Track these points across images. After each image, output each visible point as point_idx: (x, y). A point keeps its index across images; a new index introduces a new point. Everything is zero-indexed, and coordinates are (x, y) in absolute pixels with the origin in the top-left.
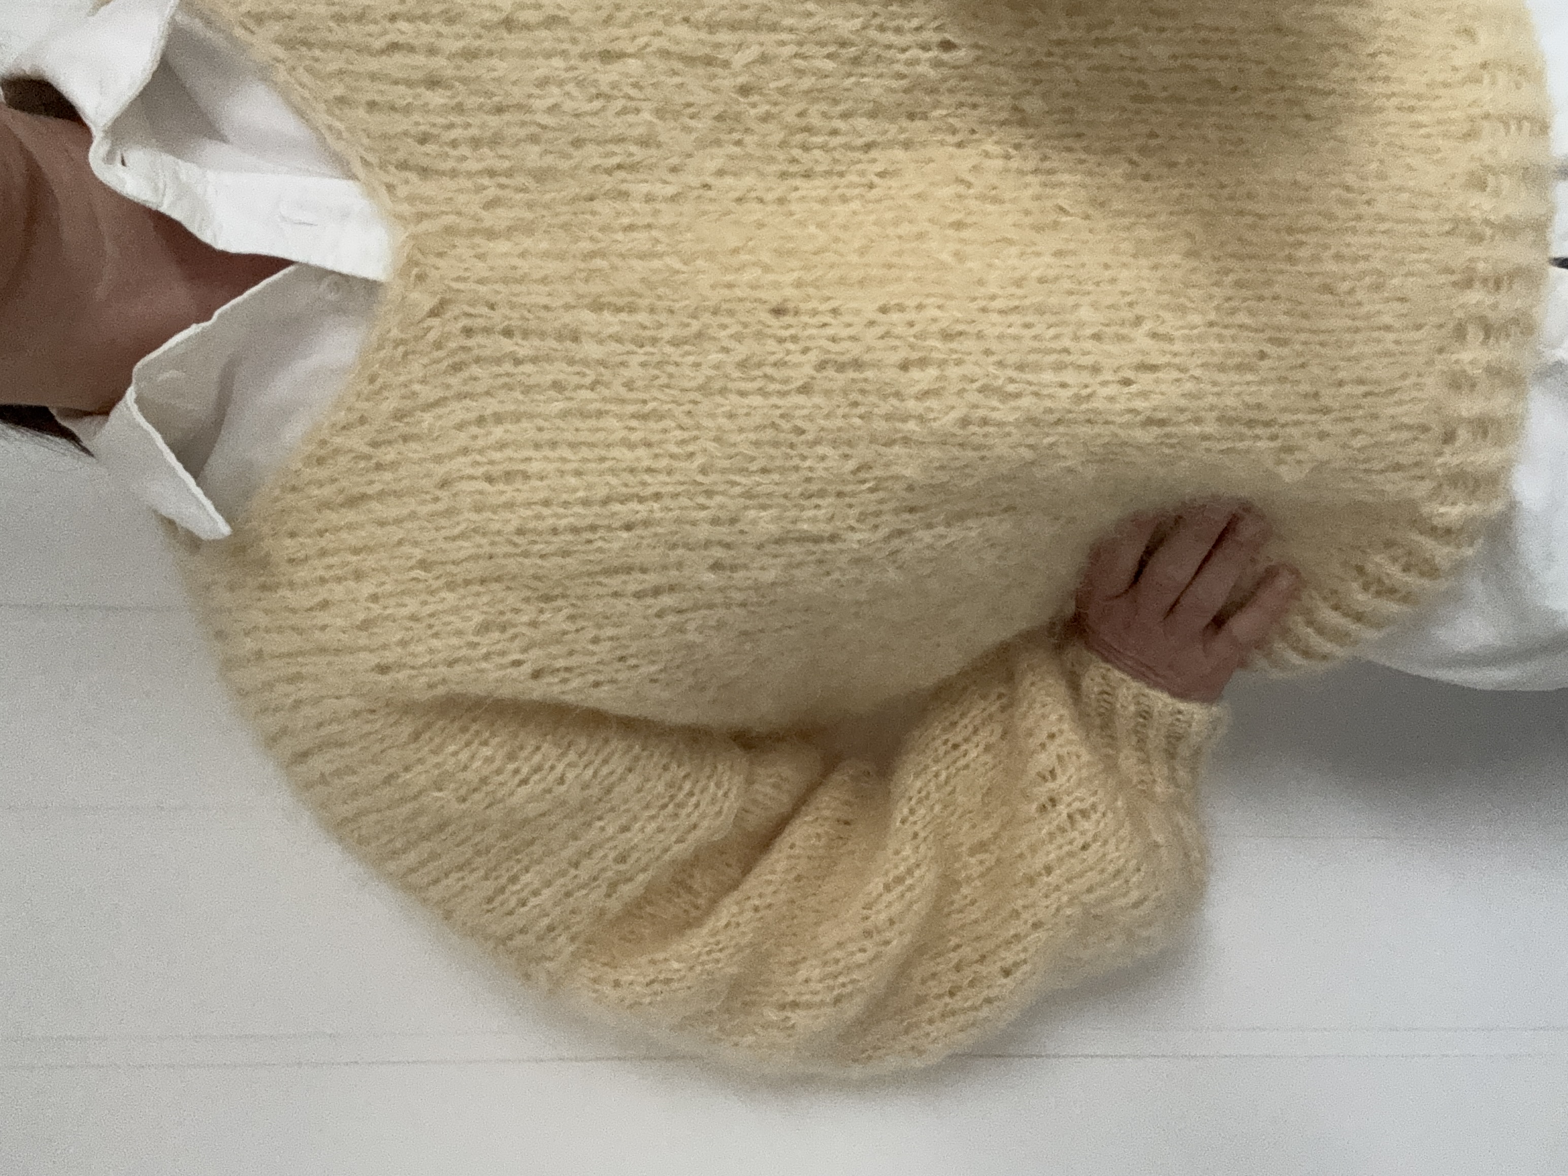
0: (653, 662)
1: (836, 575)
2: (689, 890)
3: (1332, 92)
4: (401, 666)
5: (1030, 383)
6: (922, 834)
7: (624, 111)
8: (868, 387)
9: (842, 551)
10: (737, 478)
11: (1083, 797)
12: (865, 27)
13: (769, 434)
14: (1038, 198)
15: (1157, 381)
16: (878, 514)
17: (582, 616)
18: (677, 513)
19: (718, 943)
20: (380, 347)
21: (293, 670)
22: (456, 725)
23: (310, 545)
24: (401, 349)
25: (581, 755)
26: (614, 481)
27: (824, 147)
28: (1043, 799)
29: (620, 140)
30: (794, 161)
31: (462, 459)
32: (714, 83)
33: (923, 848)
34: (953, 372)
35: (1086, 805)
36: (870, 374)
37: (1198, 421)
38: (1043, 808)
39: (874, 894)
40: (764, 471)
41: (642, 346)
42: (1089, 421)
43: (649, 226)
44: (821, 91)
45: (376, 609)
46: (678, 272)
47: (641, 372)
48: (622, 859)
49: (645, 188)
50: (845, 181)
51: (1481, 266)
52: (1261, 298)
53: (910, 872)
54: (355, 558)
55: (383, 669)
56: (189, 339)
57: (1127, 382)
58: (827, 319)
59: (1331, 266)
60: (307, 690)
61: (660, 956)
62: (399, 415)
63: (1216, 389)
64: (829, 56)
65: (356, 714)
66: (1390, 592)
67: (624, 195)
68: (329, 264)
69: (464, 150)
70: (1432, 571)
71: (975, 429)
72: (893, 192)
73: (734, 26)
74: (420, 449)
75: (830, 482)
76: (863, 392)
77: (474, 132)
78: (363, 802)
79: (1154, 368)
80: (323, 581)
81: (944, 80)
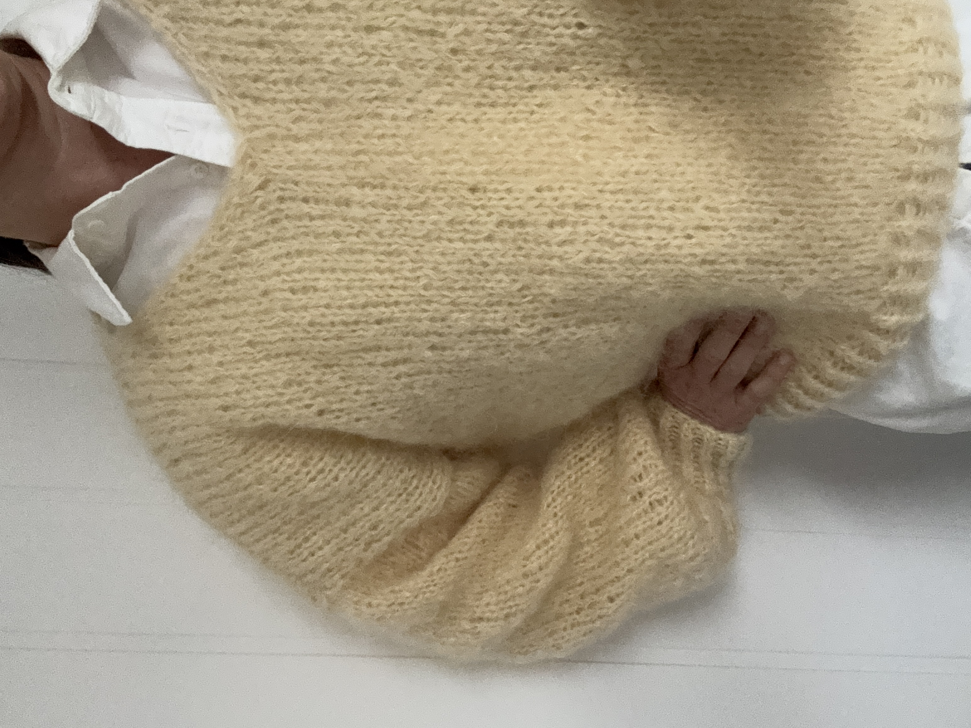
0: (394, 407)
1: (507, 355)
2: (417, 547)
3: (822, 58)
4: (236, 407)
5: (629, 237)
6: (560, 514)
7: (380, 63)
8: (528, 238)
9: (510, 340)
10: (446, 293)
11: (659, 492)
12: (529, 14)
13: (467, 265)
14: (637, 121)
15: (709, 237)
16: (533, 317)
17: (350, 377)
18: (408, 314)
19: (432, 581)
20: (227, 208)
21: (171, 408)
22: (271, 444)
23: (182, 330)
24: (239, 210)
25: (348, 463)
26: (370, 293)
27: (504, 88)
28: (635, 493)
29: (377, 81)
30: (485, 96)
31: (275, 278)
32: (435, 47)
33: (560, 523)
34: (582, 229)
35: (660, 497)
36: (529, 229)
37: (734, 262)
38: (634, 499)
39: (530, 551)
40: (464, 289)
41: (389, 210)
42: (666, 261)
43: (394, 136)
44: (502, 52)
45: (222, 371)
46: (411, 164)
47: (388, 225)
48: (374, 528)
49: (390, 112)
50: (516, 109)
51: (915, 167)
52: (774, 186)
53: (552, 537)
54: (211, 339)
55: (226, 408)
56: (107, 200)
57: (689, 237)
58: (504, 195)
59: (820, 166)
60: (178, 420)
61: (397, 588)
62: (239, 250)
63: (746, 242)
64: (507, 31)
65: (209, 436)
66: (850, 368)
67: (378, 116)
68: (197, 156)
69: (281, 86)
70: (877, 357)
71: (594, 265)
72: (546, 116)
73: (449, 11)
74: (251, 272)
75: (504, 297)
76: (525, 241)
77: (286, 75)
78: (213, 490)
79: (706, 228)
80: (189, 353)
81: (579, 47)
